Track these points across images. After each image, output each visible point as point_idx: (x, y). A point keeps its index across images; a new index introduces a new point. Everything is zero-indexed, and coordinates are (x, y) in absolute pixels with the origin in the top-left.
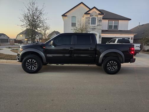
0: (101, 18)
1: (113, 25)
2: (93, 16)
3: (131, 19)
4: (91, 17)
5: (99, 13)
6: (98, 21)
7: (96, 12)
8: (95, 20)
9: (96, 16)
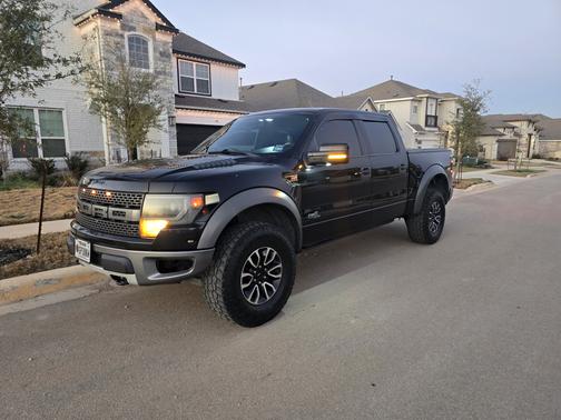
0: (165, 43)
1: (195, 78)
2: (133, 29)
3: (244, 66)
4: (126, 34)
5: (159, 21)
6: (158, 54)
7: (143, 16)
8: (146, 50)
9: (145, 30)
